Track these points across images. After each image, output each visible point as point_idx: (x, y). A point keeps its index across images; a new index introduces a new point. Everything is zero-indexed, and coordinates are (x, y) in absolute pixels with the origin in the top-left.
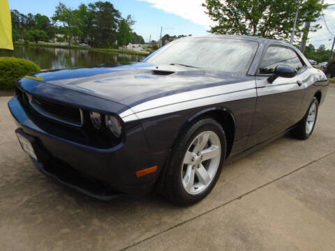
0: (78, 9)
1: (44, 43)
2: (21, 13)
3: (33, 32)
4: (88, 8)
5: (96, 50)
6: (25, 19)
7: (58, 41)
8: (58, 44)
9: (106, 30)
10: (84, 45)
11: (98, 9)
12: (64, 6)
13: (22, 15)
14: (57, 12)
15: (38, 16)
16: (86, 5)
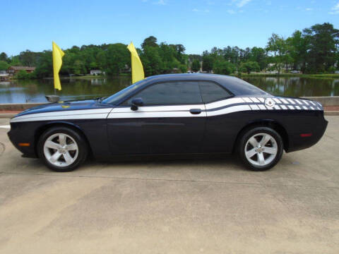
0: (291, 37)
1: (255, 73)
2: (240, 48)
3: (246, 64)
4: (303, 33)
5: (307, 76)
6: (243, 54)
7: (269, 70)
8: (268, 73)
9: (320, 54)
10: (296, 72)
11: (314, 33)
12: (276, 36)
13: (241, 50)
14: (270, 43)
15: (255, 50)
16: (301, 31)
